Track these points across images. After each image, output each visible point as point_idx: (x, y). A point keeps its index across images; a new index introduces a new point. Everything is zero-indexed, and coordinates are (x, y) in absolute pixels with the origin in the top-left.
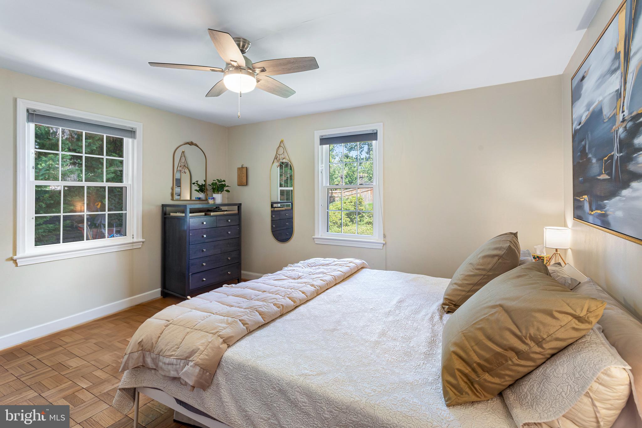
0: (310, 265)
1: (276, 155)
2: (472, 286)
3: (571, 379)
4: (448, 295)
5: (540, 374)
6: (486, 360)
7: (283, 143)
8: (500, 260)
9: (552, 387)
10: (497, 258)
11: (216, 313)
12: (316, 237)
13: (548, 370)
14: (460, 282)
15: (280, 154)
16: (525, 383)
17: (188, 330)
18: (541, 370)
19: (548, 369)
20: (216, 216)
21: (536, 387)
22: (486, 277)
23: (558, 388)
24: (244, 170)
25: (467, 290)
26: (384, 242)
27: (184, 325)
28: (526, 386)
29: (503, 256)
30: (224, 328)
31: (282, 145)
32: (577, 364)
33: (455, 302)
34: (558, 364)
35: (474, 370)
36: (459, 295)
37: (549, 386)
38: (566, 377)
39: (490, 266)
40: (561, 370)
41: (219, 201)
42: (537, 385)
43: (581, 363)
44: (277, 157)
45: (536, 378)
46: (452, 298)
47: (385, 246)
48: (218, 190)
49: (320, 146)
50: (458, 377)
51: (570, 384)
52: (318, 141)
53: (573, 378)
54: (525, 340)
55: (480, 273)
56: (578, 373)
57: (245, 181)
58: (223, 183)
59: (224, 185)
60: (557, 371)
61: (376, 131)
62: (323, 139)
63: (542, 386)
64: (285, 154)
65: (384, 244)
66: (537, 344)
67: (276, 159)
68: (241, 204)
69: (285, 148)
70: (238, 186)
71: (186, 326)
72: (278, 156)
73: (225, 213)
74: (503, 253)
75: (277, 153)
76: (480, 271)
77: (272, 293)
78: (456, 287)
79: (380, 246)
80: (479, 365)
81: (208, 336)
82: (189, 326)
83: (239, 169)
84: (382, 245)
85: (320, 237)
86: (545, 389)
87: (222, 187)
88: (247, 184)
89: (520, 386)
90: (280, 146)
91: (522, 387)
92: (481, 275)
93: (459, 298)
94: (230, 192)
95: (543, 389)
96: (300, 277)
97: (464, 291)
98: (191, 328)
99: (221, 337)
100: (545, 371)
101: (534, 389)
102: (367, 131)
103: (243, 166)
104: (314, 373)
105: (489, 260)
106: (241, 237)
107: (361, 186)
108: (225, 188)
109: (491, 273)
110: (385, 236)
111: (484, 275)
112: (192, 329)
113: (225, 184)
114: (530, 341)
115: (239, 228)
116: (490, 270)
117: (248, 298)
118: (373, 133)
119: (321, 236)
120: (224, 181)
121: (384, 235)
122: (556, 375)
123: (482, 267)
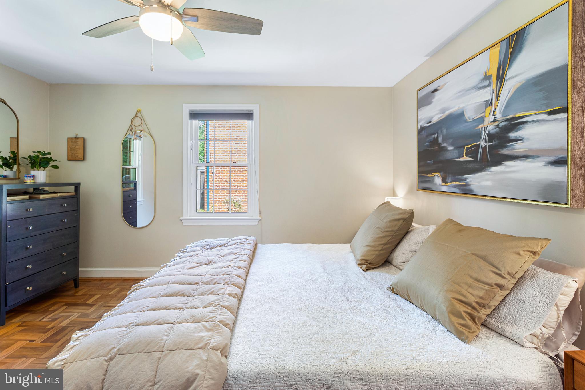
0: (205, 248)
1: (131, 125)
2: (383, 245)
3: (541, 296)
4: (364, 256)
5: (513, 298)
6: (481, 298)
7: (140, 113)
8: (404, 222)
9: (527, 305)
10: (401, 221)
11: (175, 322)
12: (184, 217)
13: (519, 295)
14: (373, 244)
15: (136, 125)
16: (502, 308)
17: (157, 355)
18: (513, 296)
19: (520, 293)
20: (46, 199)
21: (513, 308)
22: (394, 237)
23: (532, 305)
24: (80, 142)
25: (380, 249)
26: (260, 218)
27: (144, 350)
28: (503, 310)
29: (408, 219)
30: (210, 337)
31: (139, 115)
32: (541, 284)
33: (369, 261)
34: (525, 288)
35: (474, 308)
36: (374, 254)
37: (524, 305)
38: (536, 296)
39: (397, 228)
40: (530, 291)
41: (42, 180)
42: (513, 307)
43: (544, 283)
44: (132, 129)
45: (511, 302)
46: (367, 258)
47: (260, 222)
48: (39, 165)
49: (189, 121)
50: (466, 318)
51: (541, 300)
52: (186, 115)
53: (542, 295)
54: (504, 276)
55: (390, 234)
56: (545, 291)
57: (81, 155)
58: (48, 156)
59: (51, 159)
60: (527, 293)
61: (252, 111)
62: (193, 113)
63: (517, 307)
64: (144, 125)
65: (259, 220)
66: (512, 277)
67: (131, 130)
68: (79, 184)
69: (142, 119)
70: (68, 161)
71: (148, 351)
72: (133, 127)
73: (59, 195)
74: (407, 216)
75: (132, 123)
76: (389, 232)
77: (207, 283)
78: (369, 248)
79: (256, 222)
80: (477, 303)
81: (196, 353)
82: (154, 349)
83: (70, 140)
84: (258, 221)
85: (188, 218)
86: (521, 308)
87: (46, 161)
88: (84, 159)
89: (497, 311)
90: (136, 116)
91: (500, 312)
92: (390, 236)
93: (373, 257)
94: (59, 168)
95: (519, 309)
96: (211, 261)
97: (377, 250)
98: (159, 350)
99: (216, 349)
100: (517, 296)
101: (511, 310)
102: (242, 111)
103: (78, 136)
104: (348, 354)
105: (396, 223)
106: (79, 224)
107: (235, 164)
108: (52, 163)
109: (398, 233)
110: (260, 213)
111: (393, 236)
112: (162, 351)
113: (50, 157)
114: (507, 276)
115: (77, 214)
116: (397, 230)
117: (187, 295)
118: (249, 113)
119: (190, 217)
120: (49, 154)
121: (259, 211)
122: (527, 296)
123: (391, 229)
